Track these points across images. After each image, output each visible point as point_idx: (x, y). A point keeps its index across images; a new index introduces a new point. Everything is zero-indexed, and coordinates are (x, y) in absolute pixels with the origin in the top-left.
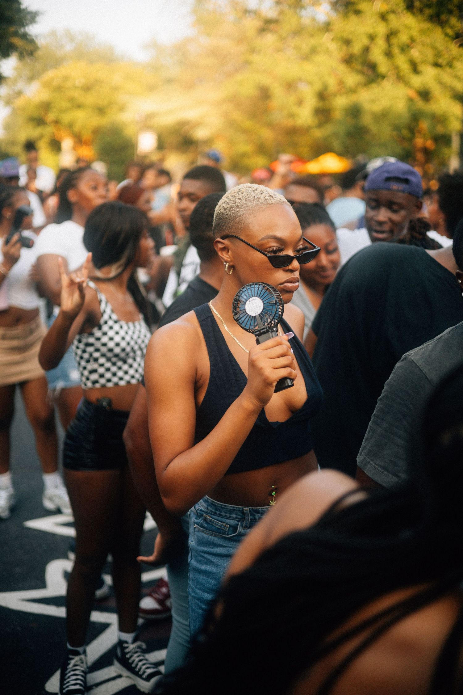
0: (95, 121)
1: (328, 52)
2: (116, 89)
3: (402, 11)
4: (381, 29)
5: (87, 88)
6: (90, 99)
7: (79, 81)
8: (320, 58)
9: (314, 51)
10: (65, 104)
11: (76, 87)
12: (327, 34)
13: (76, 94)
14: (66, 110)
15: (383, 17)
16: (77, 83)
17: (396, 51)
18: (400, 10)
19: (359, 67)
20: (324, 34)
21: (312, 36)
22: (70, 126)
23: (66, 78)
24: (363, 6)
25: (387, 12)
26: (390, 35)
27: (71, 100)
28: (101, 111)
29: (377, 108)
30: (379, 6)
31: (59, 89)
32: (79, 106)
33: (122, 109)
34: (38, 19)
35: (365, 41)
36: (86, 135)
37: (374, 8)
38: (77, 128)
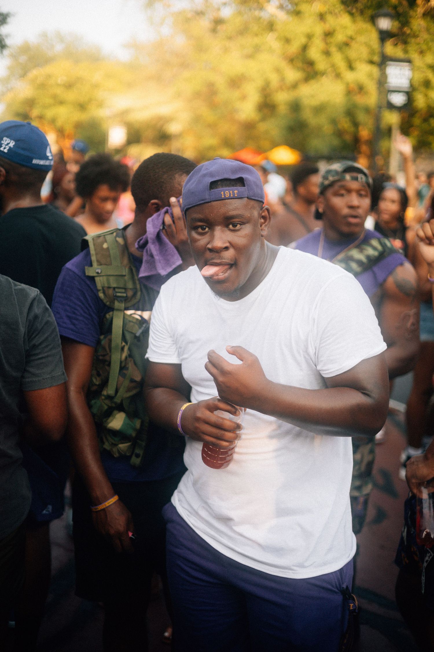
0: (78, 116)
1: (271, 50)
2: (96, 86)
3: (340, 12)
4: (319, 29)
5: (69, 86)
6: (71, 96)
7: (61, 79)
8: (264, 57)
9: (257, 49)
10: (48, 101)
11: (58, 85)
12: (270, 34)
13: (58, 91)
14: (49, 106)
15: (322, 17)
16: (59, 81)
17: (333, 49)
18: (336, 11)
19: (300, 64)
20: (268, 34)
21: (256, 35)
22: (53, 121)
23: (49, 76)
24: (304, 7)
25: (326, 13)
26: (328, 34)
27: (55, 97)
28: (82, 107)
29: (315, 102)
30: (318, 7)
31: (42, 86)
32: (61, 103)
33: (100, 105)
34: (9, 20)
35: (303, 40)
36: (69, 129)
37: (312, 9)
38: (59, 123)
